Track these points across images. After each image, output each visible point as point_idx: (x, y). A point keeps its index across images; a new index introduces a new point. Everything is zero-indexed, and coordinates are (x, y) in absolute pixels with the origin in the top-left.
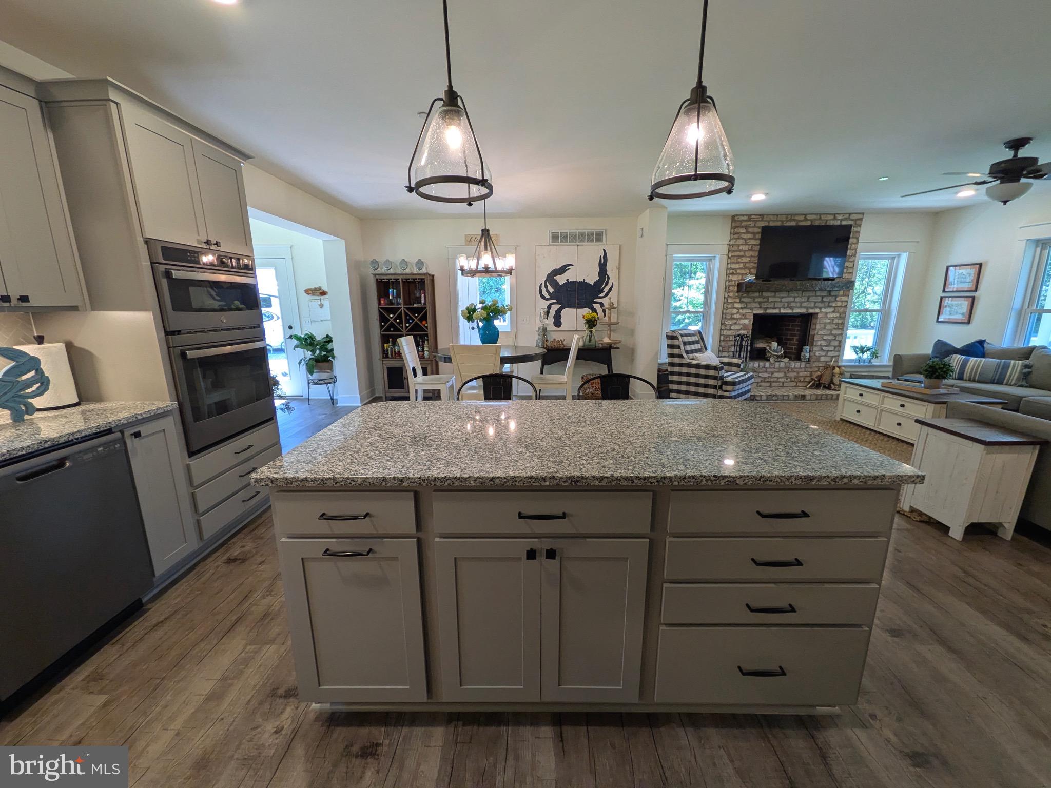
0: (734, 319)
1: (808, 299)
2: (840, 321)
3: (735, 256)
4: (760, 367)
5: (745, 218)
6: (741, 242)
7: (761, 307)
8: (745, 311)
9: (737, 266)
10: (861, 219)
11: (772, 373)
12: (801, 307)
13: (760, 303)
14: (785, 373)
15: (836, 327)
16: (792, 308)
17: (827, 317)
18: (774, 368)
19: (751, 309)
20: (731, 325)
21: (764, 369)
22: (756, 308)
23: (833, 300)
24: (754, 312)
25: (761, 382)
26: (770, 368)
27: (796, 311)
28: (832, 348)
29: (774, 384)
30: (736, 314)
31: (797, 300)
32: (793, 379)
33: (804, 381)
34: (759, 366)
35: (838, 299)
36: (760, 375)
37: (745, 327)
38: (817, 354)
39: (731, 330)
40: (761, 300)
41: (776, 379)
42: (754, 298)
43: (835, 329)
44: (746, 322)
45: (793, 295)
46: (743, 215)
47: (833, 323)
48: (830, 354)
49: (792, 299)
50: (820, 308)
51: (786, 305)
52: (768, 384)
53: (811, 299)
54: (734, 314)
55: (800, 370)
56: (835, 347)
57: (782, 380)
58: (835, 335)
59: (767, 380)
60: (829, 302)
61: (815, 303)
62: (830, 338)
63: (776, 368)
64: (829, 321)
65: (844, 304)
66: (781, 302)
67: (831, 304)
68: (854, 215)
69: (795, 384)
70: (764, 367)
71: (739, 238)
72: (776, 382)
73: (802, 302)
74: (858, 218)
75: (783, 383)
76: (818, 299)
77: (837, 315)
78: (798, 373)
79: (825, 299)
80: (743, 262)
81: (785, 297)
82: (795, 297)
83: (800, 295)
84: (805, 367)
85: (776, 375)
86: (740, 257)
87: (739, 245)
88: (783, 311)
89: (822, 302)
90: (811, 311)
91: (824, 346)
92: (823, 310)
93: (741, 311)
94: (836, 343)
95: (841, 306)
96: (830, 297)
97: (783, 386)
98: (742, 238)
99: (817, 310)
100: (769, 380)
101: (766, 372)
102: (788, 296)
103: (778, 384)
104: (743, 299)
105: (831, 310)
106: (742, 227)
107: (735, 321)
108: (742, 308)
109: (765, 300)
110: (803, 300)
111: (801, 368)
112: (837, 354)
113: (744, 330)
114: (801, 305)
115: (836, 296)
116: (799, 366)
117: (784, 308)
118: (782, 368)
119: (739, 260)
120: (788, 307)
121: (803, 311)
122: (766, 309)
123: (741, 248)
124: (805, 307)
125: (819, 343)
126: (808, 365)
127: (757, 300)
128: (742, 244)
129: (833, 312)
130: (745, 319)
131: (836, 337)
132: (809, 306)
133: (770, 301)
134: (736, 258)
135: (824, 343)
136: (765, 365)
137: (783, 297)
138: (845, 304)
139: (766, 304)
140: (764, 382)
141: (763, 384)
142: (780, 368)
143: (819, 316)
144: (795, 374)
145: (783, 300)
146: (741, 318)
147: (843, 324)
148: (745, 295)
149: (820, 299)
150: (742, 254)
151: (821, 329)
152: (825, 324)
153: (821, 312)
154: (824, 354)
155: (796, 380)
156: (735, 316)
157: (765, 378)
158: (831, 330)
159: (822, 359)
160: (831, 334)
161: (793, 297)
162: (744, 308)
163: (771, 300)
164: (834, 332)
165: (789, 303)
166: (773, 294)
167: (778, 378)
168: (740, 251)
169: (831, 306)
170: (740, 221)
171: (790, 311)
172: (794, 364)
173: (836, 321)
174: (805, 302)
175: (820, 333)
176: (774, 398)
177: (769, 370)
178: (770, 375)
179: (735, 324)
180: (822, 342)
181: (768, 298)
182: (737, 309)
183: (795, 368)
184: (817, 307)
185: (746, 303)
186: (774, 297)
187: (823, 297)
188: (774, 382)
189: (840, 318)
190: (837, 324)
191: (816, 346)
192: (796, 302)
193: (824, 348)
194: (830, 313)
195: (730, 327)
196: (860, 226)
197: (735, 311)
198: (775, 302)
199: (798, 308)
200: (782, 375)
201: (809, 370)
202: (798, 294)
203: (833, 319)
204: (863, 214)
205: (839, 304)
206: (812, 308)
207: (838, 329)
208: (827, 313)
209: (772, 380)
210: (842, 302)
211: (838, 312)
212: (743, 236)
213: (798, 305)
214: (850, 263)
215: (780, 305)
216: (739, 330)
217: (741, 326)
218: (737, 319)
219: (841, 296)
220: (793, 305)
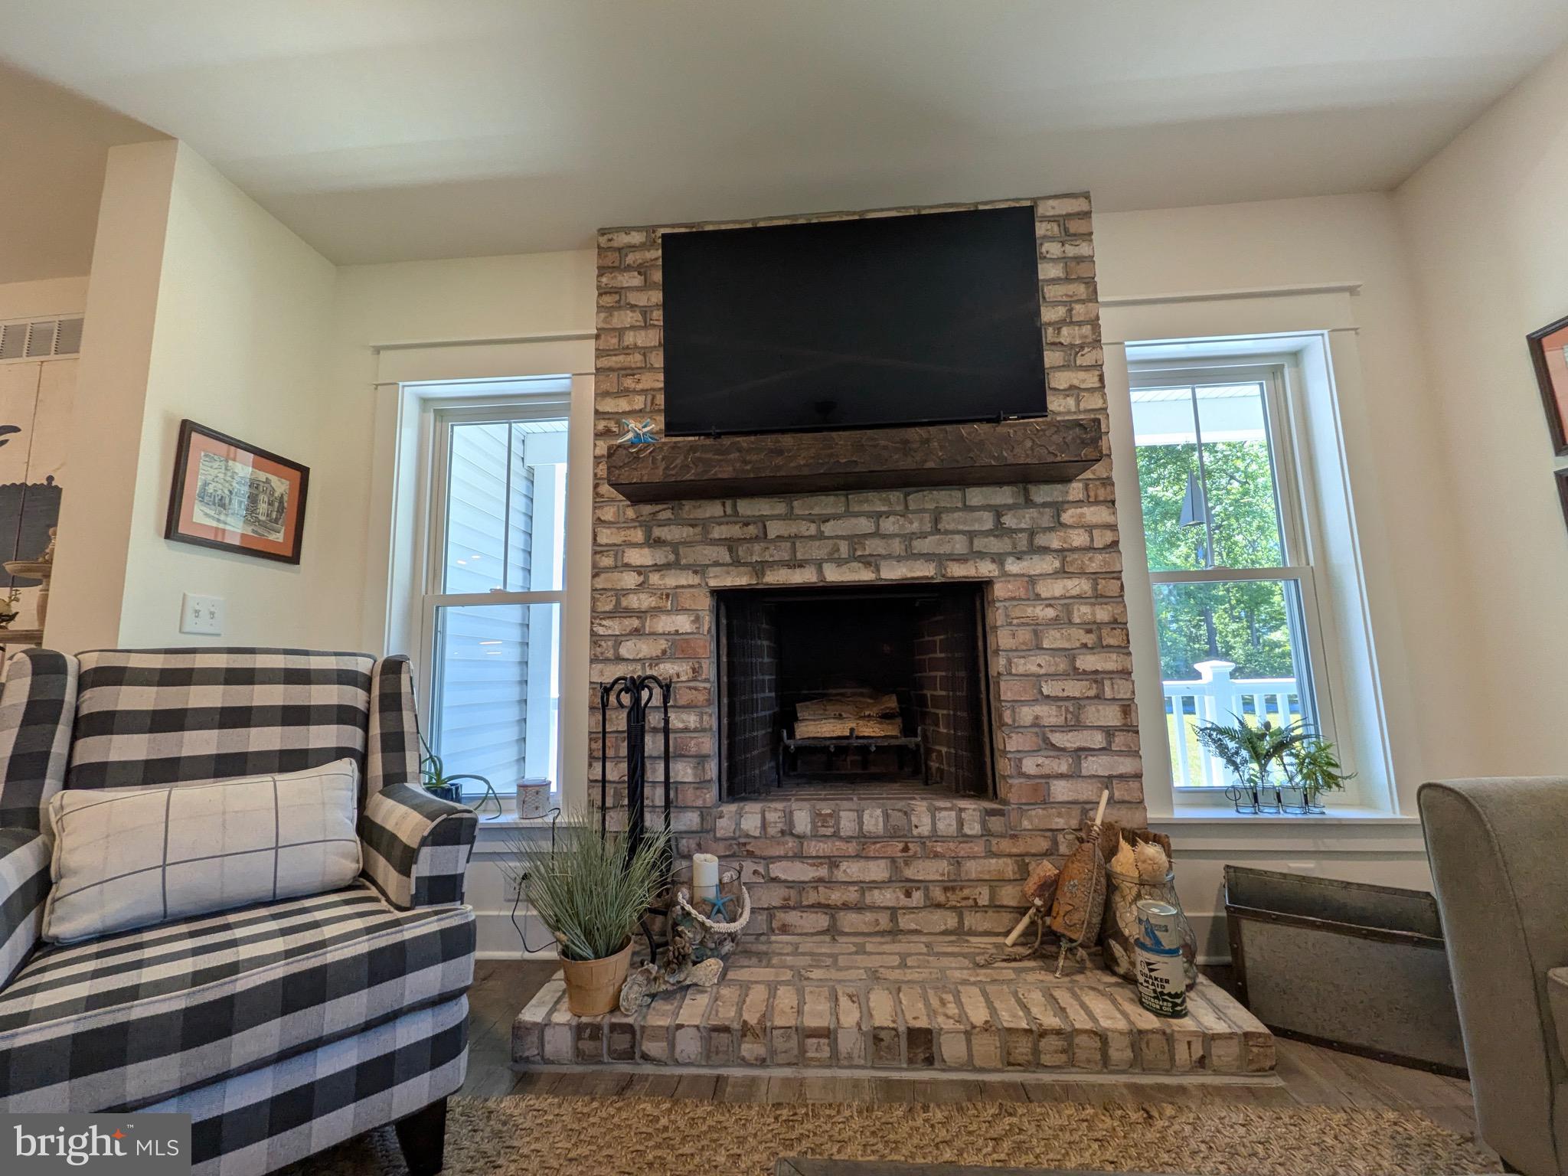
0: (629, 612)
1: (936, 521)
2: (1103, 614)
3: (611, 369)
4: (772, 831)
5: (637, 238)
6: (629, 318)
7: (737, 563)
8: (672, 580)
9: (623, 405)
10: (1086, 215)
11: (833, 862)
12: (911, 556)
13: (731, 544)
14: (893, 860)
15: (1090, 639)
16: (869, 562)
17: (1038, 597)
18: (836, 835)
19: (699, 569)
20: (618, 640)
21: (791, 843)
22: (716, 564)
23: (1046, 521)
24: (713, 583)
25: (785, 908)
26: (815, 836)
27: (893, 572)
28: (1098, 740)
29: (850, 920)
30: (634, 591)
31: (889, 525)
32: (938, 894)
33: (995, 907)
34: (764, 825)
35: (1067, 517)
36: (777, 870)
37: (678, 645)
38: (1029, 766)
39: (619, 659)
40: (735, 531)
41: (852, 895)
42: (705, 524)
43: (1085, 646)
44: (682, 623)
45: (866, 507)
46: (627, 230)
47: (1070, 622)
48: (1094, 765)
49: (865, 525)
50: (999, 559)
51: (844, 549)
52: (822, 921)
53: (948, 522)
54: (626, 592)
55: (964, 849)
56: (1109, 732)
57: (887, 897)
58: (1096, 677)
59: (812, 897)
60: (1032, 533)
61: (971, 535)
62: (1074, 688)
63: (848, 839)
64: (1050, 613)
65: (1102, 539)
66: (820, 536)
67: (1041, 540)
68: (1051, 202)
69: (952, 921)
70: (788, 832)
71: (620, 308)
72: (859, 908)
73: (910, 537)
74: (1070, 210)
75: (893, 912)
76: (980, 520)
77: (1081, 586)
78: (957, 862)
79: (1009, 521)
80: (643, 392)
81: (836, 517)
82: (879, 515)
83: (899, 508)
84: (987, 833)
85: (852, 870)
86: (629, 371)
87: (621, 332)
88: (834, 575)
89: (999, 530)
90: (958, 571)
91: (1054, 728)
92: (1013, 566)
93: (654, 578)
94: (1110, 716)
95: (1090, 548)
96: (1032, 512)
97: (894, 933)
98: (633, 307)
99: (985, 569)
100: (823, 895)
101: (799, 856)
102: (849, 514)
103: (869, 916)
104: (657, 532)
105: (1049, 564)
106: (629, 268)
107: (636, 623)
108: (657, 568)
109: (752, 530)
110: (915, 527)
111: (963, 837)
112: (1126, 766)
113: (673, 658)
114: (909, 547)
115: (1058, 507)
116: (953, 830)
117: (840, 562)
118: (875, 839)
119: (629, 382)
120: (853, 558)
121: (923, 571)
122: (760, 568)
123: (630, 338)
124: (928, 557)
125: (1027, 714)
126: (995, 824)
127: (717, 532)
128: (632, 328)
129: (1062, 573)
130: (680, 610)
131: (1099, 683)
132: (945, 549)
133: (772, 535)
134: (613, 376)
135: (1049, 714)
136: (790, 823)
137: (826, 520)
138: (1109, 537)
139: (757, 547)
140: (800, 907)
141: (792, 918)
142: (863, 839)
143: (1000, 590)
144: (943, 866)
145: (828, 529)
146: (657, 611)
147: (1118, 624)
148: (666, 515)
149: (987, 521)
150: (636, 359)
151: (1024, 651)
152: (1037, 629)
153: (1005, 574)
154: (1063, 767)
155: (954, 899)
156: (634, 601)
157: (799, 886)
158: (1070, 655)
159: (1061, 790)
160: (1076, 673)
161: (869, 515)
162: (668, 566)
163: (774, 529)
164: (1088, 662)
165: (856, 540)
166: (779, 507)
167: (865, 886)
168: (627, 350)
169: (1045, 550)
170: (619, 250)
171: (865, 576)
172: (926, 820)
173: (1082, 612)
174: (923, 536)
175: (1022, 666)
176: (750, 1049)
177: (814, 848)
178: (823, 872)
179: (637, 632)
180: (1041, 710)
181: (762, 521)
182: (640, 570)
183: (935, 836)
184: (981, 555)
185: (675, 547)
186: (790, 516)
187: (998, 512)
188: (846, 907)
189: (1098, 598)
190: (1091, 627)
191: (1016, 728)
192: (884, 537)
193: (1057, 739)
194: (1043, 576)
195: (617, 645)
196: (1088, 236)
197: (630, 580)
198: (793, 539)
199: (899, 559)
200: (877, 871)
201: (1005, 845)
202: (887, 501)
203: (1067, 603)
204: (1086, 196)
205: (1079, 539)
206: (961, 559)
207: (1100, 647)
208: (1032, 580)
209: (836, 897)
210: (1090, 529)
211: (1082, 573)
212: (633, 298)
213: (897, 546)
214: (1082, 375)
215: (817, 551)
216: (655, 661)
217: (663, 644)
218: (641, 614)
219: (1079, 503)
220: (873, 546)
